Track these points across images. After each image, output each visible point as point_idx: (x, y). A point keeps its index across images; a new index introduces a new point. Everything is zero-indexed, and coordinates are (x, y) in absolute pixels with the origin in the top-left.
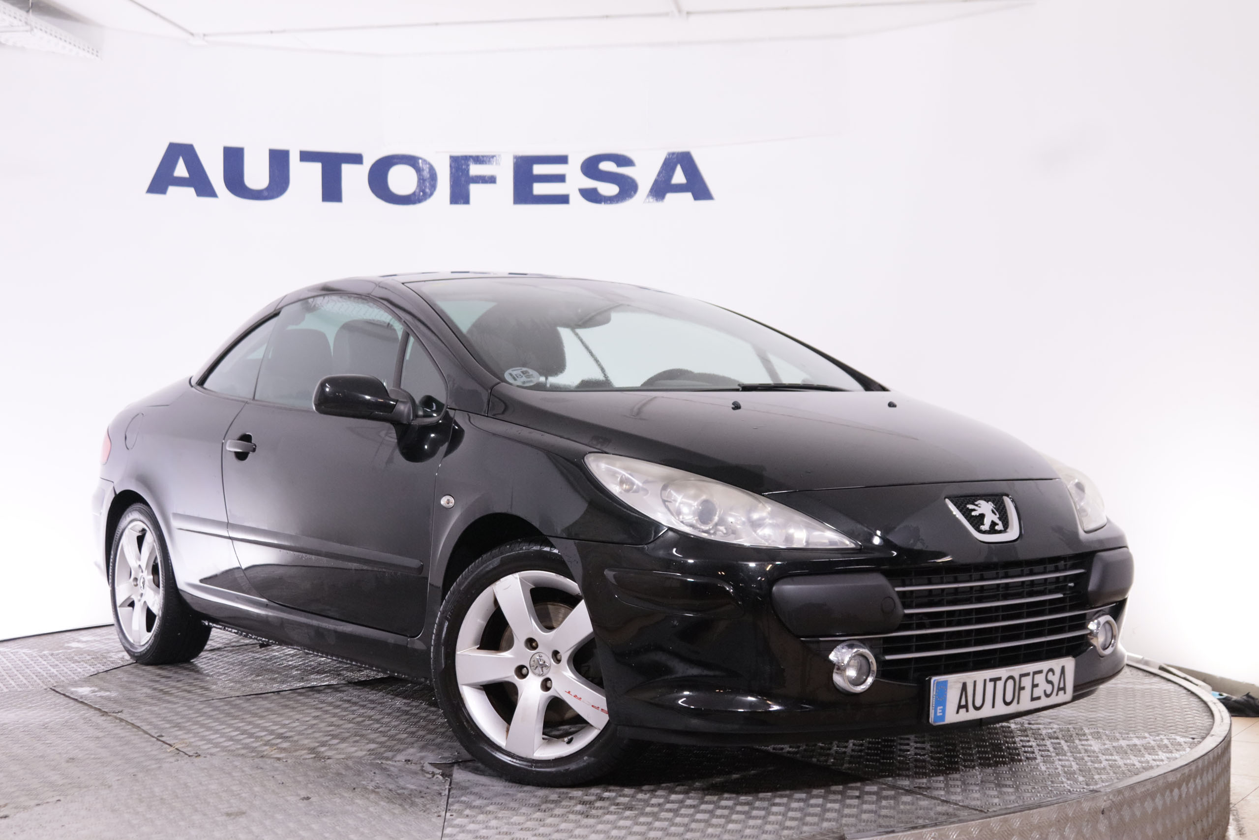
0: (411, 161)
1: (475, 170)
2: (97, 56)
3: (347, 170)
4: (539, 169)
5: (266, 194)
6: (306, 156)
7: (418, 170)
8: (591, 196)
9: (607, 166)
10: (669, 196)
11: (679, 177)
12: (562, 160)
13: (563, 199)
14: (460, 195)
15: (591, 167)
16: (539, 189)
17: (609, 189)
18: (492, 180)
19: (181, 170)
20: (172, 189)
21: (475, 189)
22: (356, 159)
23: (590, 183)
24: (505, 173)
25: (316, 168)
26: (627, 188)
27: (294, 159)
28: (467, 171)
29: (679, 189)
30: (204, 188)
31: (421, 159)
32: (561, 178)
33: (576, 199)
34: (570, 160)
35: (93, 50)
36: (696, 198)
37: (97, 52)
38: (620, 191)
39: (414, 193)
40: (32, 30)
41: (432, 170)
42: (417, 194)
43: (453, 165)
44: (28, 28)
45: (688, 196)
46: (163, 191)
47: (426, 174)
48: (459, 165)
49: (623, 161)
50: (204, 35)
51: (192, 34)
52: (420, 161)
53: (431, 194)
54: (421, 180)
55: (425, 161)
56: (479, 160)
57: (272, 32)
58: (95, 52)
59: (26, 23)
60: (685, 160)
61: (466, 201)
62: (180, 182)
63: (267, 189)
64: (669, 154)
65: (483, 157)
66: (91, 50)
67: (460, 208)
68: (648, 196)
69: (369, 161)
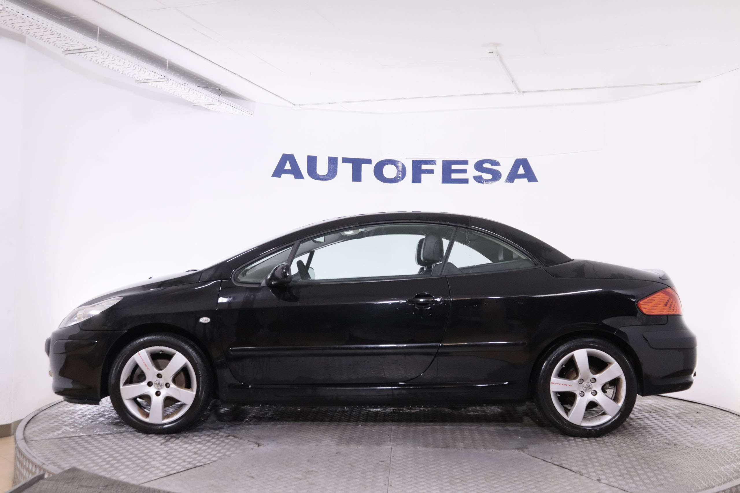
0: (393, 162)
1: (424, 167)
3: (364, 166)
4: (454, 167)
5: (326, 178)
6: (346, 160)
7: (397, 167)
8: (479, 179)
9: (487, 165)
10: (517, 180)
11: (521, 171)
12: (465, 162)
13: (465, 181)
14: (416, 179)
15: (479, 166)
16: (454, 176)
17: (487, 176)
18: (431, 172)
19: (288, 166)
20: (283, 175)
21: (423, 175)
22: (369, 162)
23: (478, 174)
24: (438, 168)
25: (350, 166)
26: (496, 176)
27: (340, 161)
28: (421, 167)
29: (521, 176)
30: (298, 175)
31: (399, 161)
32: (464, 171)
33: (472, 181)
34: (469, 162)
36: (529, 181)
38: (492, 178)
41: (404, 167)
42: (396, 178)
43: (414, 164)
44: (220, 103)
45: (526, 180)
46: (280, 176)
47: (400, 168)
48: (417, 165)
49: (495, 163)
50: (300, 105)
51: (294, 105)
52: (398, 163)
53: (403, 178)
54: (398, 171)
55: (401, 163)
56: (426, 162)
57: (330, 103)
58: (251, 113)
60: (524, 162)
61: (420, 182)
62: (287, 172)
63: (326, 175)
64: (516, 159)
65: (428, 161)
66: (248, 112)
67: (417, 185)
68: (506, 180)
69: (374, 163)
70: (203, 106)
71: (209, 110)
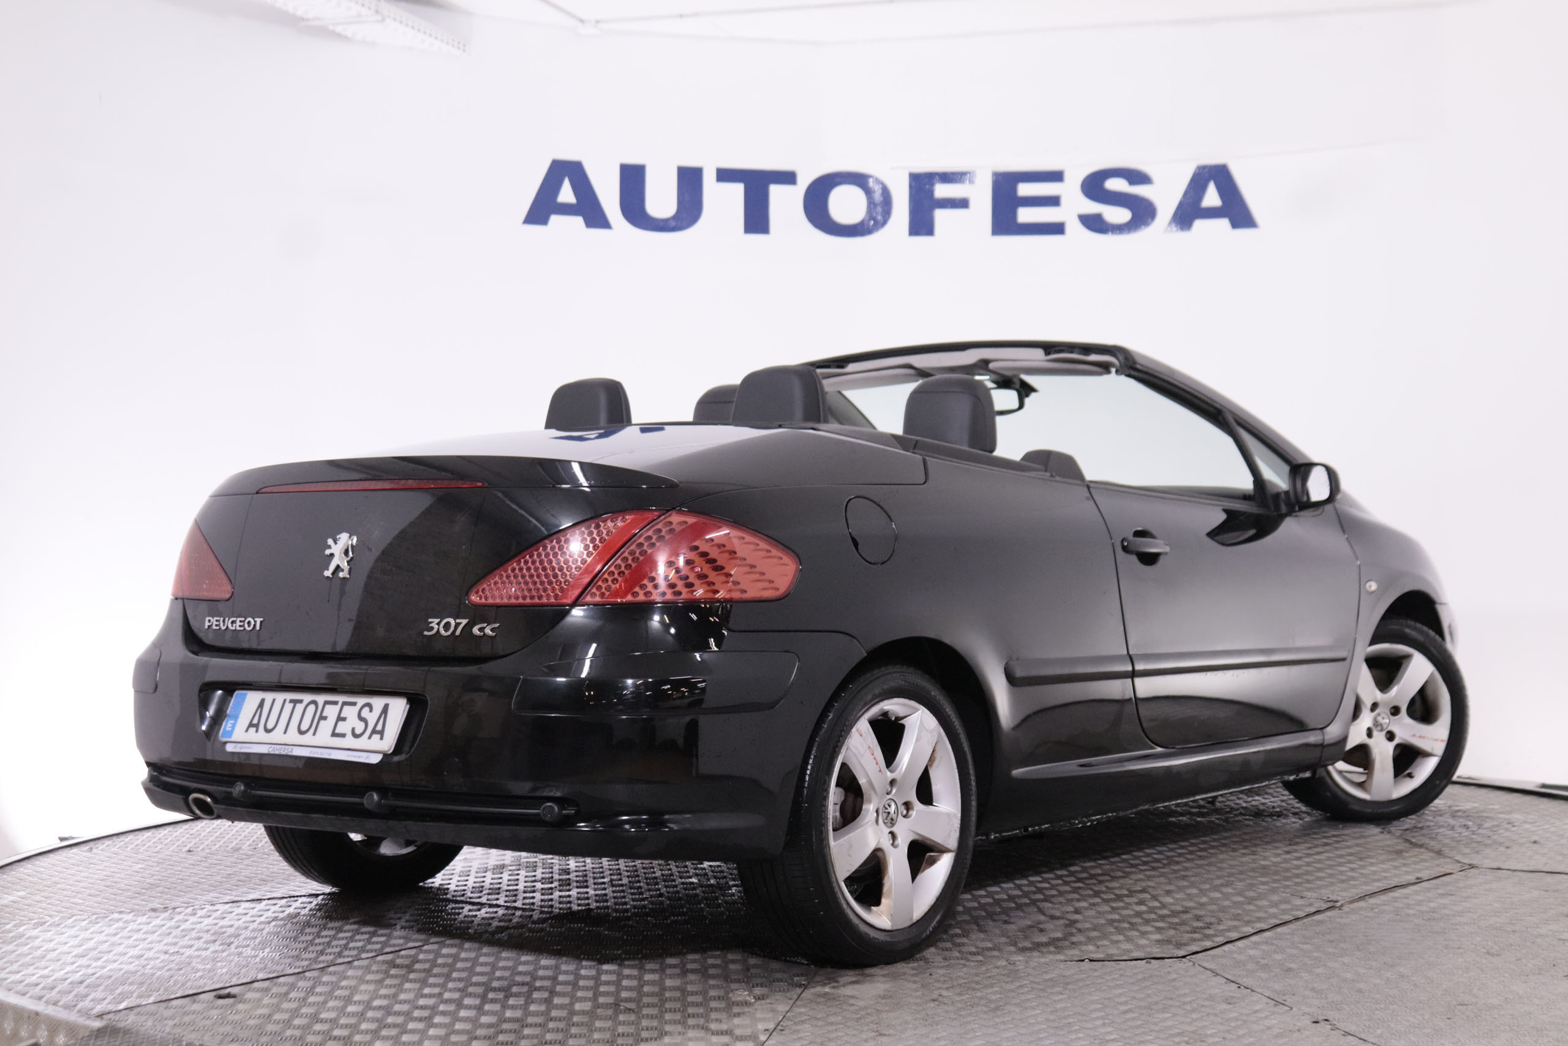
0: (858, 179)
1: (942, 191)
2: (464, 50)
3: (776, 192)
4: (1025, 189)
5: (673, 224)
6: (725, 175)
7: (868, 192)
8: (1094, 223)
9: (1115, 185)
10: (1199, 224)
11: (1212, 198)
12: (1056, 176)
13: (1057, 229)
14: (921, 225)
15: (1094, 186)
16: (1025, 215)
17: (1118, 215)
18: (963, 203)
19: (566, 194)
20: (554, 219)
21: (941, 216)
22: (788, 178)
23: (1093, 207)
24: (981, 195)
25: (737, 190)
26: (1143, 213)
27: (709, 179)
28: (932, 192)
29: (1212, 213)
30: (595, 218)
31: (872, 177)
32: (1053, 201)
33: (1075, 227)
34: (1067, 176)
35: (459, 43)
36: (1235, 225)
37: (464, 45)
38: (1132, 218)
39: (862, 223)
40: (383, 20)
41: (886, 193)
42: (865, 222)
43: (913, 184)
44: (379, 18)
45: (1224, 223)
46: (544, 221)
47: (878, 196)
48: (922, 185)
49: (1137, 177)
50: (597, 22)
51: (582, 21)
52: (871, 180)
53: (885, 222)
54: (871, 204)
55: (878, 181)
56: (947, 178)
57: (681, 16)
58: (461, 46)
59: (377, 12)
60: (1220, 176)
61: (930, 231)
62: (566, 210)
63: (674, 217)
64: (1198, 166)
65: (953, 174)
66: (456, 44)
67: (922, 240)
68: (1170, 224)
69: (804, 181)
70: (331, 27)
71: (346, 38)
